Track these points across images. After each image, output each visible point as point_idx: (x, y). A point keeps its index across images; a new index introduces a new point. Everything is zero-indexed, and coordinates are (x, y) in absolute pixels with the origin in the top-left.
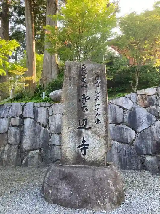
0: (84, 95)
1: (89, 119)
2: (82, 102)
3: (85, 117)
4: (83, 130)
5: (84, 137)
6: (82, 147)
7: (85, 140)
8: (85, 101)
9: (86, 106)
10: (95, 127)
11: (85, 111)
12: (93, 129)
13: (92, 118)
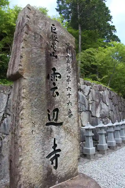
0: (54, 69)
1: (61, 109)
2: (52, 80)
3: (56, 106)
4: (54, 127)
5: (55, 139)
6: (52, 156)
7: (56, 143)
8: (55, 80)
9: (56, 88)
10: (67, 122)
11: (55, 96)
12: (65, 125)
13: (64, 108)
